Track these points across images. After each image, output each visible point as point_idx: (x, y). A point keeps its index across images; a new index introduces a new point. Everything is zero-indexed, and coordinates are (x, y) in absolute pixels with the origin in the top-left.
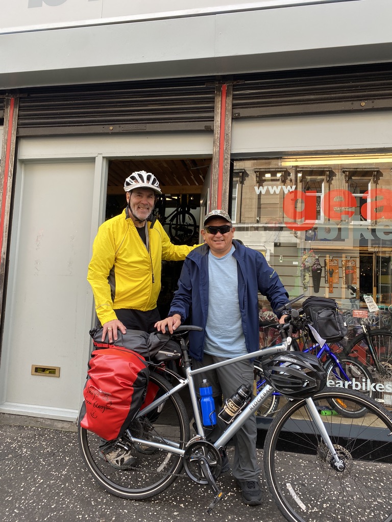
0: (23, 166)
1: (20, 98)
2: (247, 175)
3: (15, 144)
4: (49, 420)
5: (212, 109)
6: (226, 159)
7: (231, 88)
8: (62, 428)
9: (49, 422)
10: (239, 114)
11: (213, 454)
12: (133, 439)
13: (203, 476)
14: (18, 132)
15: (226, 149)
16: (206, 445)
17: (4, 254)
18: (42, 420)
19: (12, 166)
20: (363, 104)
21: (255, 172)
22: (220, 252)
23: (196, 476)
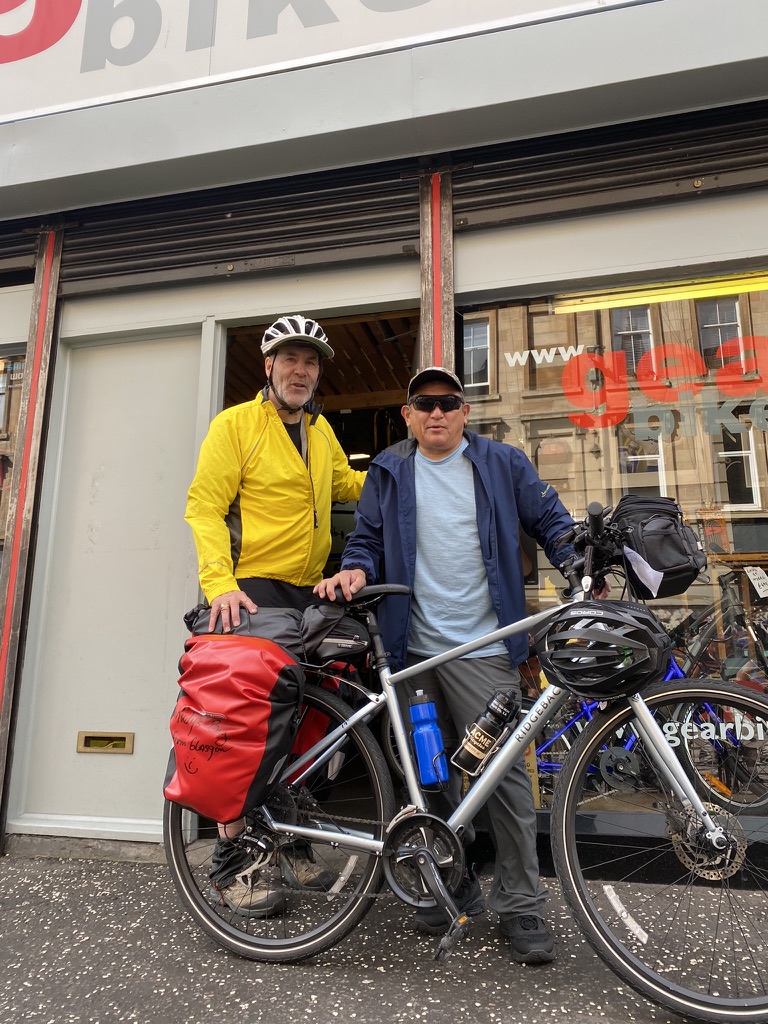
0: (68, 354)
1: (66, 231)
2: (508, 429)
3: (54, 311)
4: (110, 843)
5: (416, 219)
6: (447, 303)
7: (449, 178)
8: (137, 858)
9: (110, 847)
10: (465, 220)
11: (445, 842)
12: (276, 826)
13: (426, 891)
14: (59, 288)
15: (445, 285)
16: (429, 822)
17: (29, 511)
18: (96, 843)
19: (47, 351)
20: (698, 183)
21: (523, 422)
22: (440, 450)
23: (410, 893)
